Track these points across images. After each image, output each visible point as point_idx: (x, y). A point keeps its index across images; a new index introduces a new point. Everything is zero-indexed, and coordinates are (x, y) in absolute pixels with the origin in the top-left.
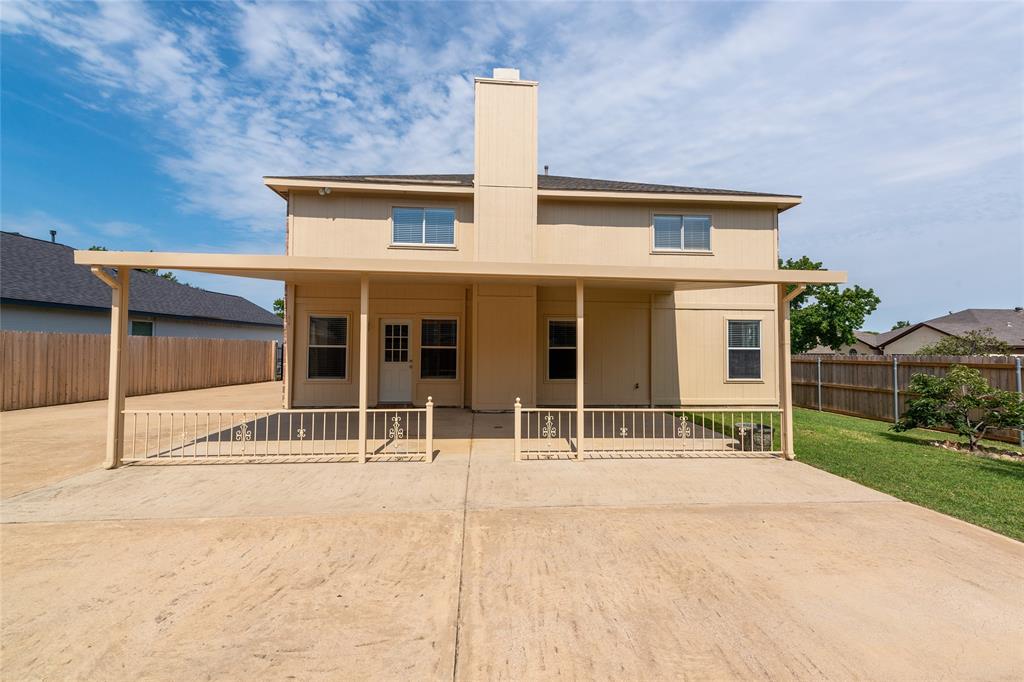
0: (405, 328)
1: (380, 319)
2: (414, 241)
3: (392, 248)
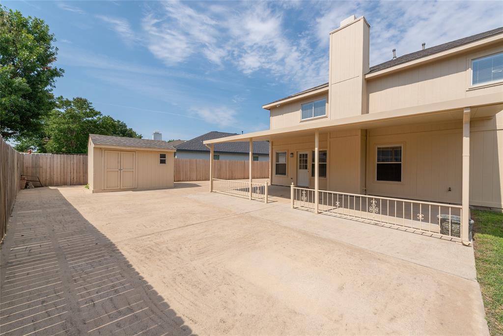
0: (306, 155)
1: (297, 152)
2: (310, 117)
3: (301, 122)
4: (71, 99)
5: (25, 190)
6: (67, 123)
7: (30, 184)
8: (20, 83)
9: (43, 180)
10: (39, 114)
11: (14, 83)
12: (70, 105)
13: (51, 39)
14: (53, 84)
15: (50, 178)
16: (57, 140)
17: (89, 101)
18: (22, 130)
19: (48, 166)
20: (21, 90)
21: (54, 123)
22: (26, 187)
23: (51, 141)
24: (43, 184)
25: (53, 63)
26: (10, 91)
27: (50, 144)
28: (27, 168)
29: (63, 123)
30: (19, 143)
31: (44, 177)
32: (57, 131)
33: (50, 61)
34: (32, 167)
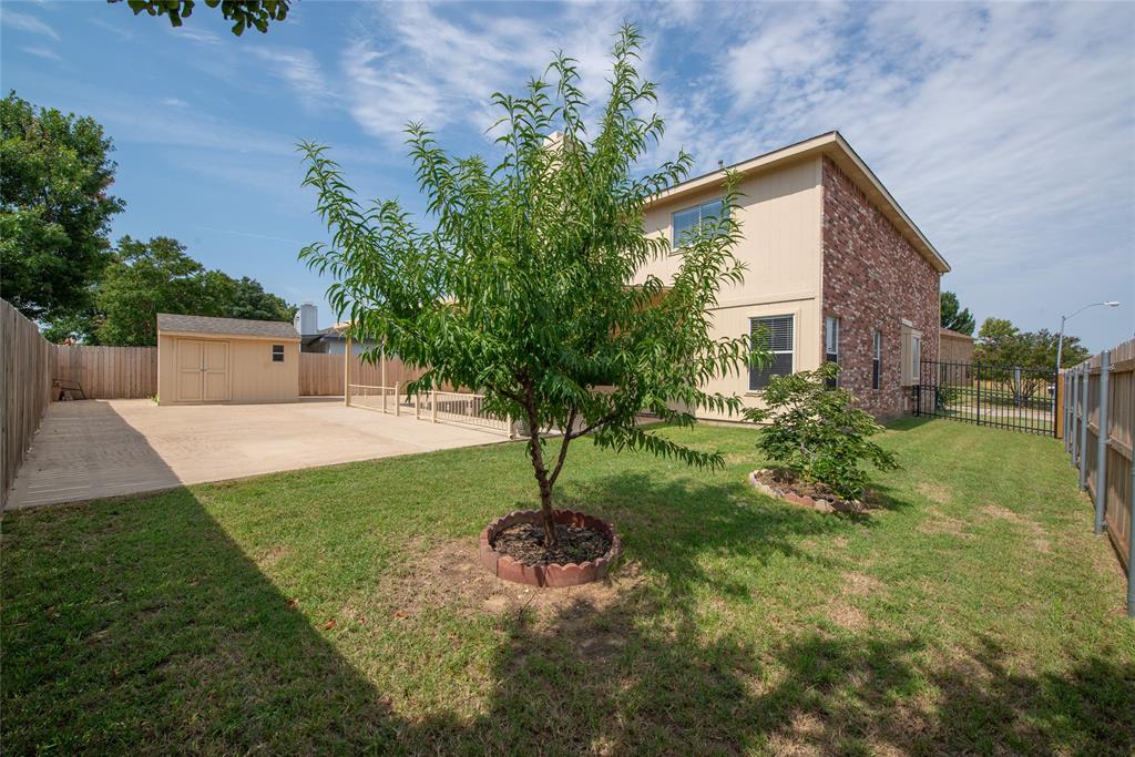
4: (146, 241)
5: (60, 403)
6: (137, 287)
7: (67, 393)
8: (54, 233)
9: (87, 389)
10: (83, 278)
11: (43, 233)
12: (144, 252)
13: (107, 147)
14: (107, 226)
15: (98, 385)
16: (118, 320)
17: (182, 243)
18: (55, 304)
19: (95, 366)
20: (54, 243)
21: (113, 288)
22: (60, 399)
23: (108, 321)
24: (87, 394)
25: (109, 186)
26: (38, 245)
27: (106, 327)
28: (62, 368)
29: (130, 288)
30: (50, 327)
31: (89, 384)
32: (117, 304)
33: (103, 186)
34: (71, 367)
